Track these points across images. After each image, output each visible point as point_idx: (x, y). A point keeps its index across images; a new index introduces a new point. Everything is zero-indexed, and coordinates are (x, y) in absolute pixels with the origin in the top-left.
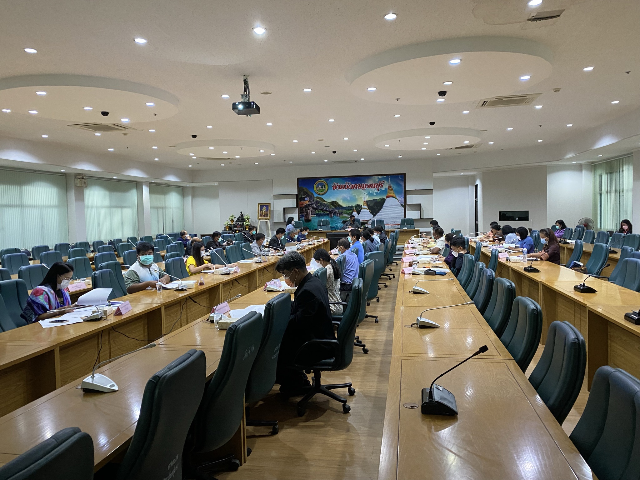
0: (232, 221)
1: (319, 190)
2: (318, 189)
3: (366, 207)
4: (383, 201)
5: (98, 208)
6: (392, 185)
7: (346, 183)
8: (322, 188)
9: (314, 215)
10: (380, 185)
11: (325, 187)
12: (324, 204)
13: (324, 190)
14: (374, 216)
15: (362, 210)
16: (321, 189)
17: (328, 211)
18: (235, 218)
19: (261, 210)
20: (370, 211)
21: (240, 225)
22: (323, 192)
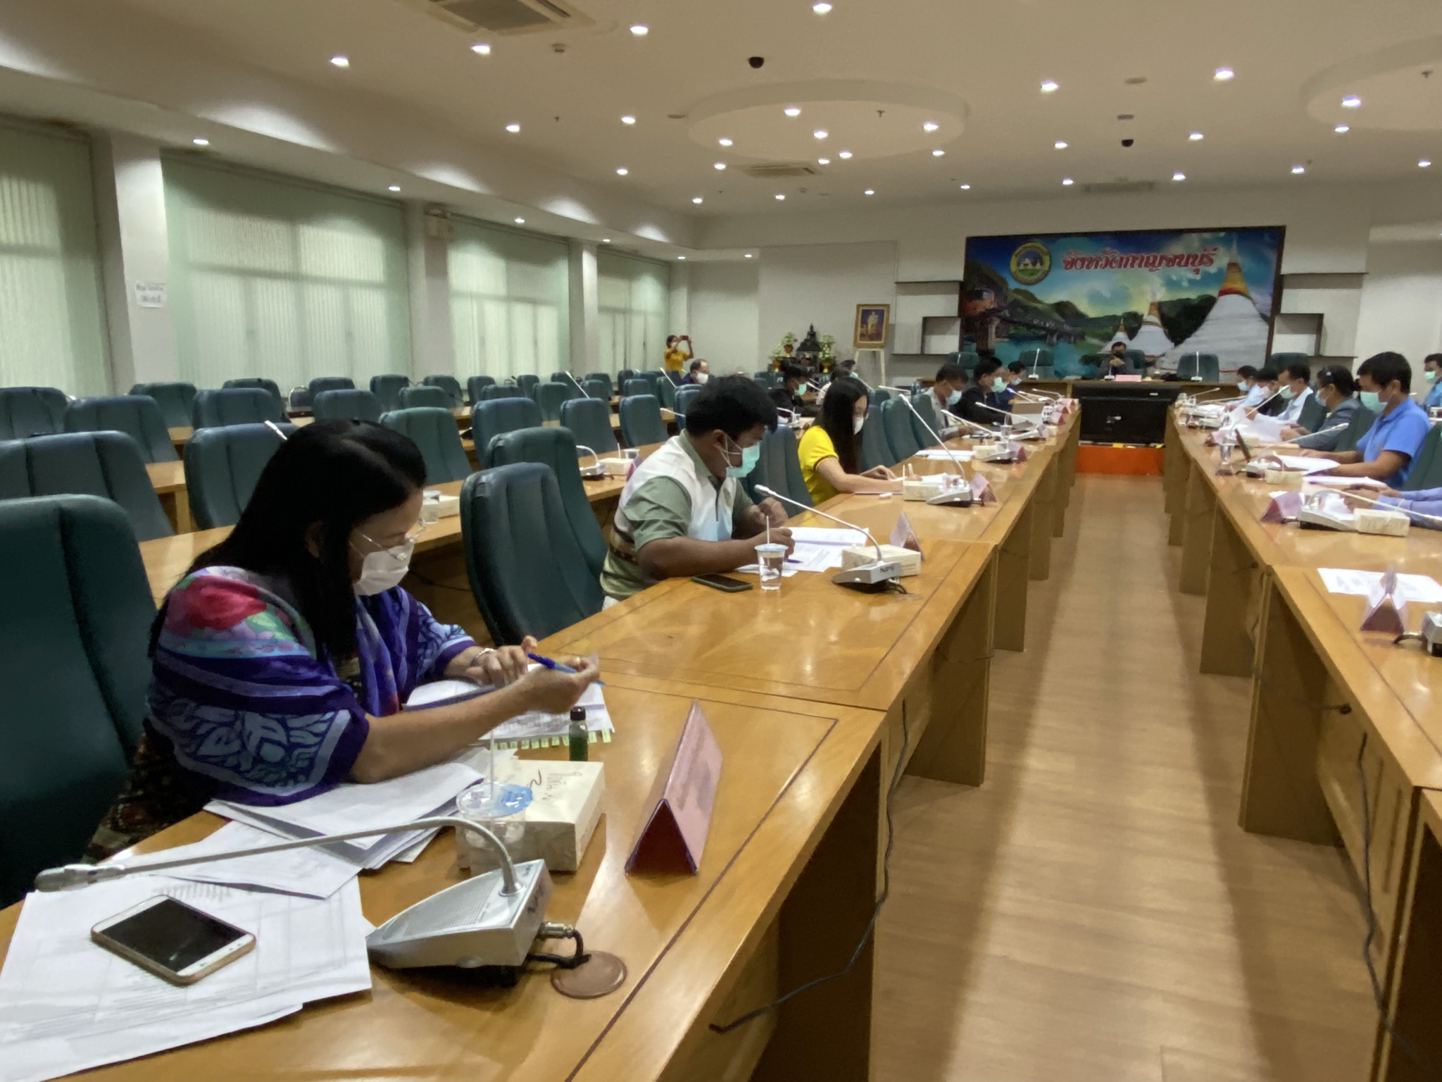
0: (789, 348)
1: (1023, 270)
2: (1022, 267)
3: (1155, 319)
4: (1208, 303)
5: (480, 298)
6: (1239, 260)
7: (1105, 252)
8: (1034, 264)
9: (1004, 337)
10: (1205, 259)
11: (1042, 264)
12: (1036, 308)
13: (1038, 271)
14: (1176, 345)
15: (1144, 329)
16: (1030, 267)
17: (1044, 328)
18: (796, 340)
19: (864, 322)
20: (1167, 330)
21: (808, 359)
22: (1035, 277)
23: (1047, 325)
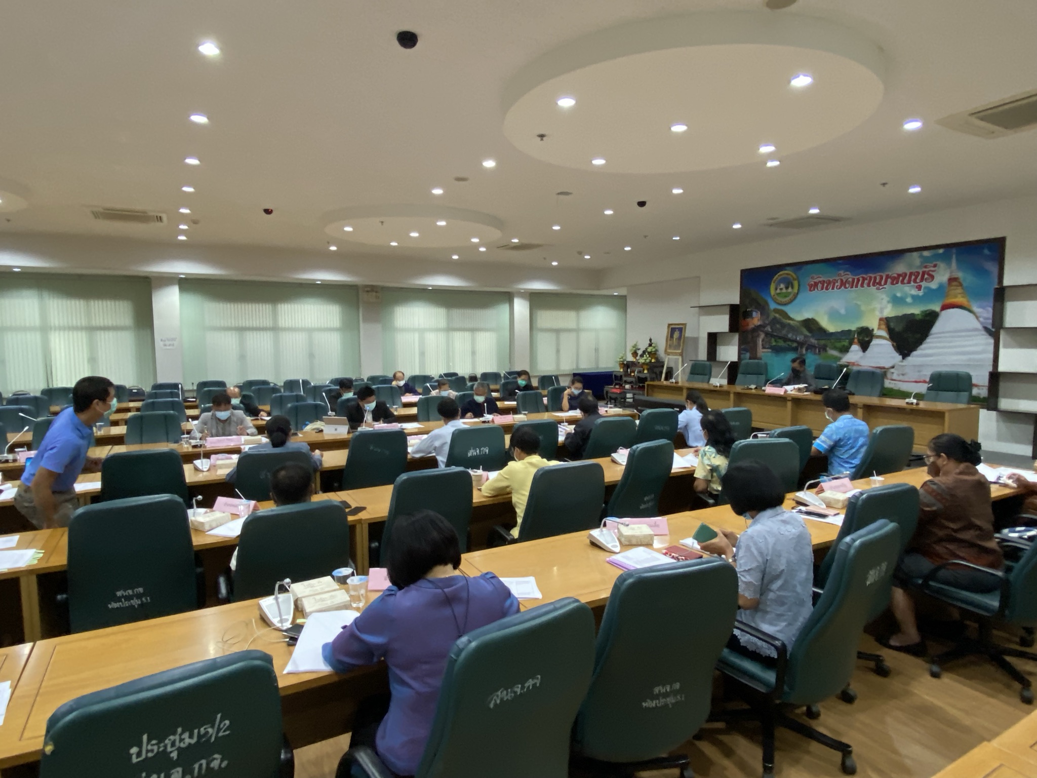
0: (635, 354)
1: (779, 293)
2: (778, 291)
3: (884, 333)
4: (930, 319)
6: (960, 275)
7: (839, 275)
8: (787, 288)
9: (768, 348)
10: (926, 276)
11: (792, 288)
12: (789, 324)
13: (790, 293)
14: (903, 358)
15: (875, 342)
16: (784, 291)
17: (795, 341)
19: (672, 336)
20: (895, 344)
22: (787, 299)
23: (798, 339)
